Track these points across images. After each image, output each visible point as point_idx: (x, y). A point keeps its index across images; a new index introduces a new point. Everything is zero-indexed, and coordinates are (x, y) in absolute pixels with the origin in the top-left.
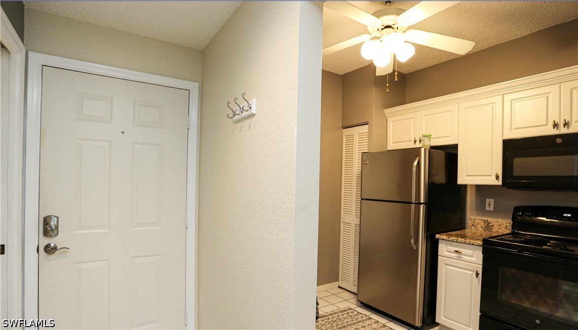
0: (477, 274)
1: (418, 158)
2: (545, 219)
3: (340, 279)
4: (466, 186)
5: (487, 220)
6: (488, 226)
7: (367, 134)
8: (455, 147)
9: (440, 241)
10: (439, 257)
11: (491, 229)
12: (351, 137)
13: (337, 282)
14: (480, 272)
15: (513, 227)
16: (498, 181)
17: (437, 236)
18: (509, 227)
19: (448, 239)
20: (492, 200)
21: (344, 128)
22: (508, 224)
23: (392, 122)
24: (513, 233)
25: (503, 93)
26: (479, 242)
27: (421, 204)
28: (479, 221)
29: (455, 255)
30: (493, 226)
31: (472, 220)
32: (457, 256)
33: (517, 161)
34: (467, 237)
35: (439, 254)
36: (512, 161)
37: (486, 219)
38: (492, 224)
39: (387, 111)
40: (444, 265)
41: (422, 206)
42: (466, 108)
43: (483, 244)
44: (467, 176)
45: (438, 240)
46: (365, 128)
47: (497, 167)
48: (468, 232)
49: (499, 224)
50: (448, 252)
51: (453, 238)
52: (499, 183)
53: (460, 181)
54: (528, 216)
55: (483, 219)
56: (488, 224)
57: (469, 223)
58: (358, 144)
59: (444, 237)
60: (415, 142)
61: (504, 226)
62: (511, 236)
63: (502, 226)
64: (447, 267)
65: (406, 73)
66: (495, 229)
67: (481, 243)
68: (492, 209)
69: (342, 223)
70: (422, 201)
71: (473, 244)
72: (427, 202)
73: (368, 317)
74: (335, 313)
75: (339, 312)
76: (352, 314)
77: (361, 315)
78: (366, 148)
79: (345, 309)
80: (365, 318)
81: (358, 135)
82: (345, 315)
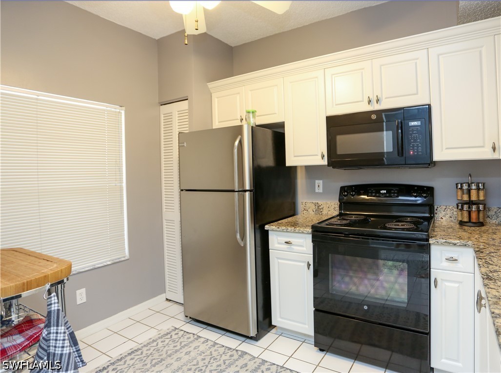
0: (309, 265)
1: (240, 137)
2: (365, 197)
3: (167, 289)
4: (295, 167)
5: (317, 203)
6: (319, 209)
7: (187, 111)
8: (282, 125)
9: (270, 232)
10: (270, 250)
11: (321, 212)
12: (169, 116)
13: (165, 294)
14: (311, 263)
15: (340, 208)
16: (324, 161)
17: (267, 227)
18: (337, 209)
19: (278, 229)
20: (321, 182)
21: (162, 105)
22: (336, 206)
23: (217, 98)
24: (340, 215)
25: (324, 68)
26: (308, 230)
27: (246, 191)
28: (310, 205)
29: (286, 246)
30: (322, 208)
31: (304, 204)
32: (288, 248)
33: (339, 138)
34: (298, 224)
35: (271, 248)
36: (335, 138)
38: (322, 206)
39: (211, 85)
40: (276, 259)
41: (247, 194)
42: (291, 83)
43: (312, 231)
44: (295, 156)
46: (184, 105)
47: (322, 146)
48: (300, 217)
49: (328, 205)
50: (279, 243)
51: (283, 228)
52: (325, 162)
53: (288, 163)
54: (353, 195)
55: (314, 202)
56: (318, 207)
57: (300, 207)
58: (177, 124)
59: (274, 227)
60: (242, 120)
61: (333, 207)
62: (339, 218)
63: (331, 208)
64: (279, 261)
65: (233, 46)
66: (324, 212)
67: (310, 230)
68: (321, 191)
69: (164, 221)
70: (247, 187)
71: (303, 233)
72: (252, 188)
73: (196, 337)
74: (154, 341)
75: (159, 338)
76: (176, 336)
77: (188, 336)
78: (187, 129)
79: (168, 331)
80: (192, 339)
81: (177, 113)
82: (167, 341)
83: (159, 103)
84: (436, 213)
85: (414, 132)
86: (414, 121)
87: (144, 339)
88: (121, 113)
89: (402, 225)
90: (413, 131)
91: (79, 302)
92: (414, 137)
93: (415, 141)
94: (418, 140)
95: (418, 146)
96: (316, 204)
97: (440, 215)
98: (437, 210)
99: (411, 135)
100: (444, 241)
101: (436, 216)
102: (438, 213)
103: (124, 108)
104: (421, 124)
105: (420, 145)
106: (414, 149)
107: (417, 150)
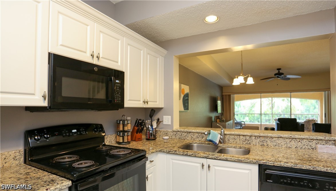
18: (18, 157)
22: (17, 154)
49: (4, 157)
52: (45, 103)
54: (47, 138)
61: (12, 157)
85: (118, 87)
86: (117, 80)
92: (118, 91)
94: (119, 93)
104: (120, 83)
105: (120, 96)
106: (117, 99)
107: (119, 99)
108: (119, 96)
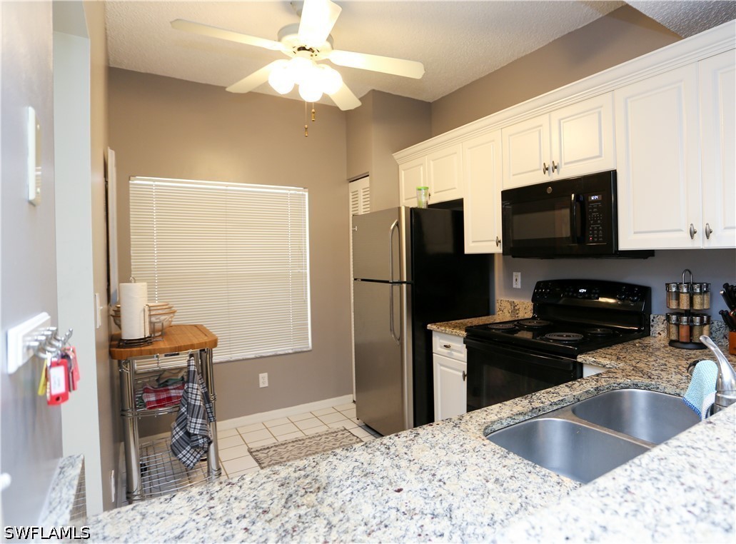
0: (464, 375)
1: (396, 221)
6: (515, 310)
7: (369, 189)
9: (432, 333)
10: (434, 355)
11: (517, 314)
12: (356, 194)
13: (351, 395)
14: (466, 372)
15: (534, 310)
16: (500, 249)
17: (429, 326)
18: (530, 310)
19: (438, 330)
20: (519, 274)
21: (350, 182)
22: (531, 307)
23: (404, 170)
24: (534, 318)
25: (502, 127)
26: (464, 333)
27: (403, 282)
28: (506, 304)
29: (446, 351)
30: (519, 309)
31: (499, 302)
32: (448, 353)
35: (434, 351)
37: (511, 300)
38: (518, 307)
39: (397, 155)
40: (438, 365)
41: (404, 286)
42: (469, 149)
43: (466, 335)
44: (473, 242)
45: (430, 332)
46: (365, 182)
49: (524, 306)
50: (441, 347)
51: (442, 329)
53: (467, 250)
56: (514, 307)
57: (496, 306)
58: (362, 204)
59: (436, 328)
63: (527, 309)
64: (442, 368)
65: (431, 101)
66: (520, 315)
68: (519, 287)
70: (405, 278)
71: (459, 336)
72: (409, 280)
73: (358, 440)
74: (319, 436)
75: (326, 434)
76: (341, 436)
77: (352, 438)
78: (369, 209)
79: (337, 430)
80: (354, 441)
81: (362, 191)
82: (331, 438)
83: (348, 180)
84: (652, 326)
85: (595, 210)
86: (594, 195)
87: (311, 432)
88: (305, 195)
89: (567, 336)
90: (593, 208)
91: (262, 385)
92: (594, 217)
93: (595, 223)
94: (599, 222)
95: (598, 230)
96: (512, 303)
97: (658, 329)
98: (653, 321)
99: (591, 213)
100: (594, 359)
101: (652, 329)
102: (655, 325)
103: (307, 190)
104: (600, 199)
105: (601, 228)
106: (593, 234)
107: (598, 235)
108: (598, 227)
